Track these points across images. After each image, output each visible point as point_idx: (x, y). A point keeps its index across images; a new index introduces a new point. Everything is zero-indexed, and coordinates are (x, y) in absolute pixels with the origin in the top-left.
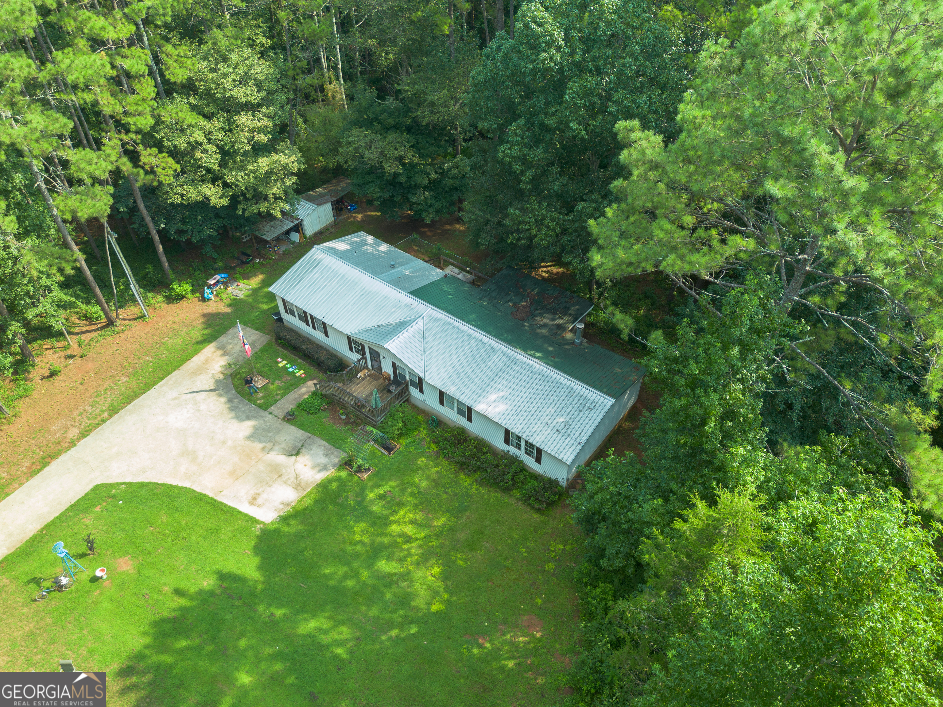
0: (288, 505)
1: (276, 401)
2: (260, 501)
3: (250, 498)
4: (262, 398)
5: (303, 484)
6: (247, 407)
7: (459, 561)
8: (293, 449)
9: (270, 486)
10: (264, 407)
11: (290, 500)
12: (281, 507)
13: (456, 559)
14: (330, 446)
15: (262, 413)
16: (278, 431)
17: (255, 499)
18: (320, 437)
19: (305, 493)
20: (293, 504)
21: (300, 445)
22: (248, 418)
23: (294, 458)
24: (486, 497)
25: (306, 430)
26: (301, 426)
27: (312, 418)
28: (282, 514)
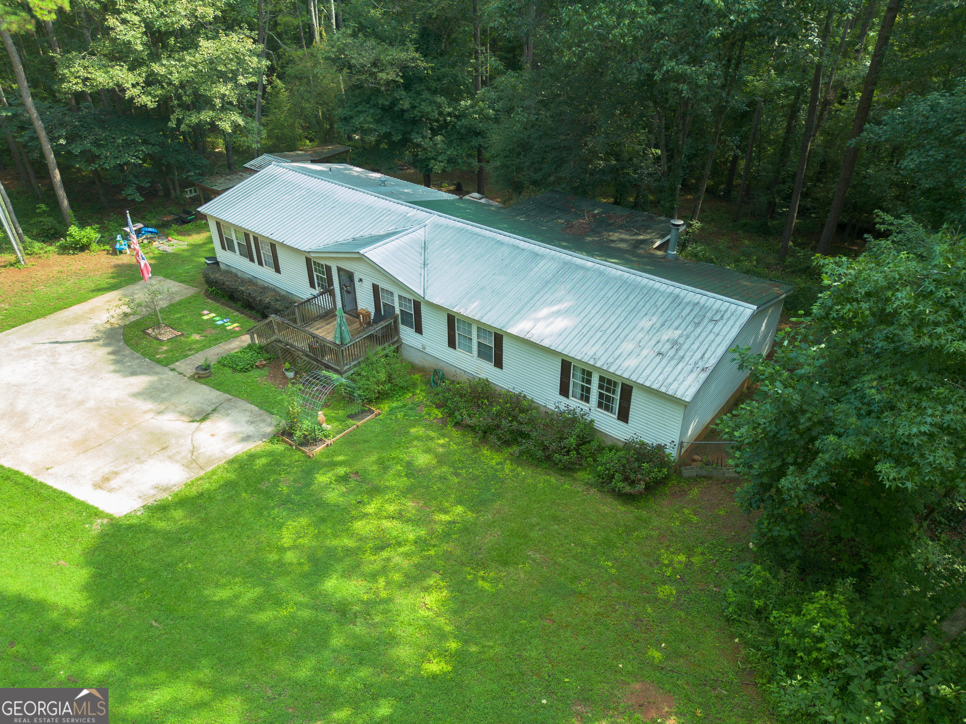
0: (166, 489)
1: (186, 356)
2: (114, 483)
3: (98, 478)
4: (167, 351)
5: (201, 461)
6: (137, 361)
7: (480, 583)
8: (198, 414)
9: (143, 462)
10: (166, 363)
11: (173, 482)
12: (152, 492)
13: (475, 579)
14: (262, 412)
15: (159, 368)
16: (179, 391)
17: (107, 479)
18: (246, 400)
19: (202, 473)
20: (176, 489)
21: (210, 409)
22: (134, 373)
23: (195, 424)
24: (530, 481)
25: (226, 392)
26: (218, 386)
27: (239, 377)
28: (150, 502)
